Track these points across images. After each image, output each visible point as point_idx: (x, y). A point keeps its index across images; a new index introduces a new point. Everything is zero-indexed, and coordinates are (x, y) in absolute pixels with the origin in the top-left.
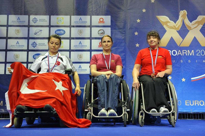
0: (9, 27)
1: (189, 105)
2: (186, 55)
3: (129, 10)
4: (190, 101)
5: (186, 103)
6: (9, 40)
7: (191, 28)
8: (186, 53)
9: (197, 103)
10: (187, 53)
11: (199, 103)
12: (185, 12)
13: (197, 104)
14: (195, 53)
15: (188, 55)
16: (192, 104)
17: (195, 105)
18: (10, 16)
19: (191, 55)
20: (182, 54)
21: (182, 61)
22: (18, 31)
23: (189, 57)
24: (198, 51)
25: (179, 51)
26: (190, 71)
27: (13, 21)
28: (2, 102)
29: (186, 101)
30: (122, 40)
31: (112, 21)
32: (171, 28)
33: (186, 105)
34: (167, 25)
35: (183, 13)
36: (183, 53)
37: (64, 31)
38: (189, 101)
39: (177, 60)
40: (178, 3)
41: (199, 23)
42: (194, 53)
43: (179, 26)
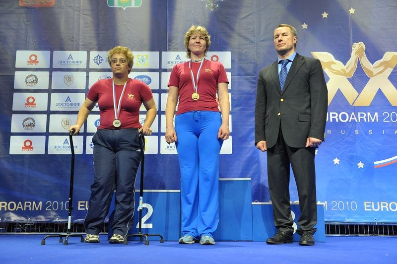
0: (53, 72)
1: (371, 210)
2: (365, 121)
3: (262, 41)
4: (373, 203)
5: (366, 206)
6: (53, 95)
7: (373, 73)
8: (364, 117)
9: (384, 207)
10: (366, 117)
11: (388, 207)
12: (361, 45)
13: (385, 209)
14: (381, 118)
15: (369, 121)
16: (376, 208)
17: (382, 210)
18: (55, 52)
19: (373, 121)
20: (357, 119)
21: (357, 132)
22: (70, 79)
23: (370, 125)
24: (386, 115)
25: (353, 113)
26: (372, 149)
27: (60, 62)
28: (41, 203)
29: (365, 203)
30: (251, 94)
31: (233, 61)
32: (338, 73)
33: (366, 209)
34: (330, 68)
35: (358, 47)
36: (359, 117)
37: (150, 79)
38: (370, 203)
39: (349, 130)
40: (349, 30)
41: (386, 64)
42: (378, 117)
43: (352, 69)
